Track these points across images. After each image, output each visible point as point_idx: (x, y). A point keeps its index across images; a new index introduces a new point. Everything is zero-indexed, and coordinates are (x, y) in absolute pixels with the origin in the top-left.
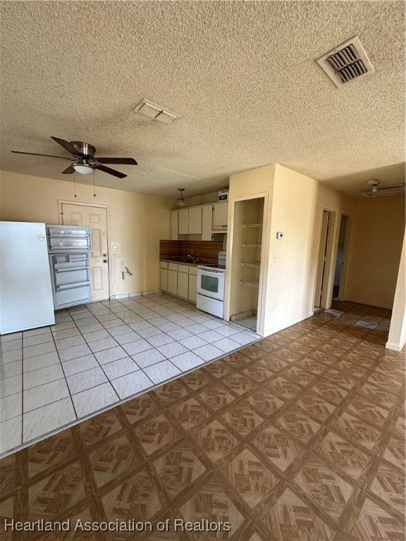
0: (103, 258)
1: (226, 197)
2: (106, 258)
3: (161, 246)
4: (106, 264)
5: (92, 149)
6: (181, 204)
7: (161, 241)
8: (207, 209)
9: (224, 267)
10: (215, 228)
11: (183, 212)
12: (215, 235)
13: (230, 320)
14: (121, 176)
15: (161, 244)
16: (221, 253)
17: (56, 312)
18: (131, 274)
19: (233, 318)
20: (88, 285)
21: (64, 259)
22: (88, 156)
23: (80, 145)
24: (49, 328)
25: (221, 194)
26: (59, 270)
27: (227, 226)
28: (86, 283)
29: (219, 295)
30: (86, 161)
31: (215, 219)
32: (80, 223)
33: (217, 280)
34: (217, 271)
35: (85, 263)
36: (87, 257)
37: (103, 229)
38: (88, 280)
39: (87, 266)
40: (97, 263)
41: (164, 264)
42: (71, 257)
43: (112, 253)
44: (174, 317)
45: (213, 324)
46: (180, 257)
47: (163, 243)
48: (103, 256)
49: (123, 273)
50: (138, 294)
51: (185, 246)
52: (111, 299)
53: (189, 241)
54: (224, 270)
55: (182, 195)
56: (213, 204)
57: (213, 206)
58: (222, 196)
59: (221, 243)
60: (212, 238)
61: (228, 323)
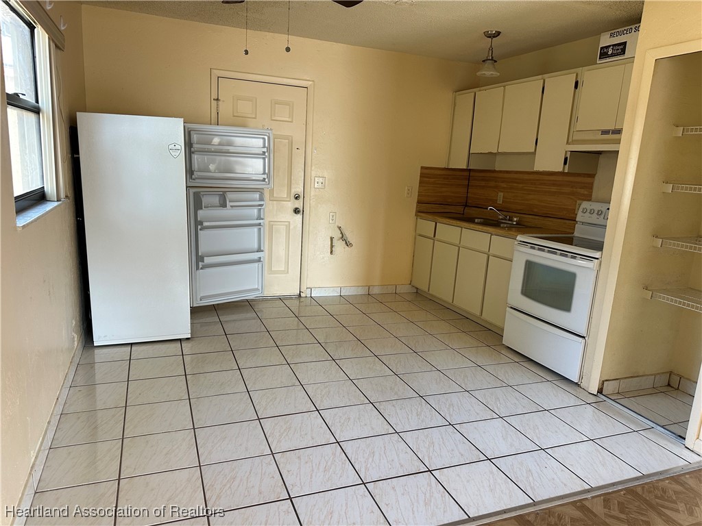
0: (293, 204)
1: (621, 48)
2: (298, 204)
3: (421, 182)
4: (299, 217)
6: (488, 72)
7: (422, 168)
8: (560, 84)
9: (599, 246)
10: (577, 137)
11: (489, 97)
12: (574, 157)
13: (600, 391)
15: (422, 175)
16: (585, 205)
17: (195, 311)
18: (348, 244)
19: (608, 388)
20: (259, 260)
21: (216, 200)
24: (178, 344)
25: (606, 41)
26: (206, 224)
27: (619, 132)
28: (255, 256)
29: (576, 318)
32: (251, 122)
33: (571, 277)
34: (574, 256)
35: (255, 211)
36: (261, 199)
37: (298, 137)
38: (259, 250)
39: (259, 218)
40: (280, 215)
41: (427, 226)
42: (230, 196)
43: (312, 193)
44: (443, 359)
45: (550, 394)
46: (467, 210)
47: (428, 176)
48: (293, 198)
49: (332, 239)
50: (361, 291)
51: (483, 183)
52: (303, 295)
53: (494, 171)
54: (597, 255)
55: (491, 49)
56: (579, 70)
57: (577, 75)
58: (610, 46)
59: (588, 180)
60: (565, 163)
61: (593, 399)
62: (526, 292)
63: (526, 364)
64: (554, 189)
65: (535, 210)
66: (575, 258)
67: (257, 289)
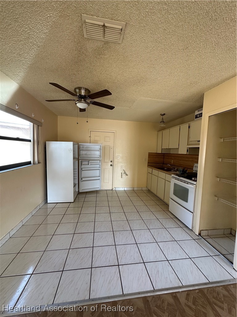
0: (110, 163)
1: (201, 115)
2: (111, 163)
3: (149, 157)
4: (112, 167)
5: (87, 90)
6: (162, 125)
7: (149, 153)
8: (184, 127)
10: (190, 143)
11: (166, 132)
13: (200, 234)
14: (111, 108)
15: (149, 155)
18: (127, 175)
20: (99, 179)
21: (87, 163)
22: (85, 96)
23: (80, 89)
24: (69, 204)
25: (197, 113)
26: (83, 169)
27: (199, 141)
29: (190, 205)
30: (84, 99)
31: (191, 135)
32: (99, 142)
33: (187, 190)
35: (98, 166)
36: (100, 162)
37: (112, 145)
38: (99, 177)
40: (106, 166)
41: (150, 170)
42: (90, 162)
43: (116, 160)
45: (180, 233)
46: (164, 165)
47: (151, 155)
48: (110, 162)
49: (121, 173)
50: (131, 189)
51: (168, 157)
52: (113, 189)
53: (170, 154)
54: (195, 183)
55: (163, 118)
56: (189, 123)
57: (189, 124)
58: (198, 115)
59: (197, 156)
60: (187, 151)
61: (197, 238)
62: (175, 194)
63: (175, 219)
64: (187, 159)
65: (182, 166)
66: (188, 184)
67: (99, 188)
